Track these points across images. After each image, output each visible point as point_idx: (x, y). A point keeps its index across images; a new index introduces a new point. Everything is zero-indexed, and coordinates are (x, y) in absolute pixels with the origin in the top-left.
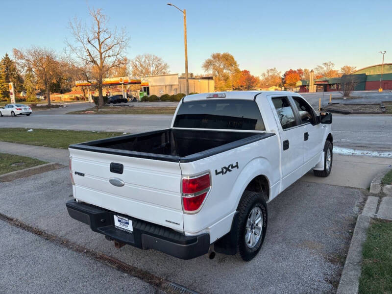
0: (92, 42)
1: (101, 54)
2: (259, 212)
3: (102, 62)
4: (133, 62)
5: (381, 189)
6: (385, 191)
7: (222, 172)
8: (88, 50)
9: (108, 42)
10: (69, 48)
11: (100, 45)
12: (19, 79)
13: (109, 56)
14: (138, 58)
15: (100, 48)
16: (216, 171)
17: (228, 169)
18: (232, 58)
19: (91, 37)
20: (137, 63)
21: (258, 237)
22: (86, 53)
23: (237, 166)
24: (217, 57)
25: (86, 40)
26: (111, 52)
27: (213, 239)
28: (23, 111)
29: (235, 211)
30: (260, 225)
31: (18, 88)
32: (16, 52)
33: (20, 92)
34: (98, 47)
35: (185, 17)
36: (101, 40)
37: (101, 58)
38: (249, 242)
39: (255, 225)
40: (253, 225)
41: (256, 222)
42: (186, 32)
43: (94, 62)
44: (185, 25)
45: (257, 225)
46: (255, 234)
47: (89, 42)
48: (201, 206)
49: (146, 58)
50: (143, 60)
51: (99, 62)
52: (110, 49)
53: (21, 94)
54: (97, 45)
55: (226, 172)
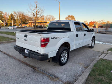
0: (34, 10)
2: (66, 53)
3: (37, 16)
4: (46, 17)
5: (107, 52)
6: (108, 53)
7: (54, 38)
9: (39, 10)
10: (28, 12)
11: (36, 11)
12: (15, 20)
13: (39, 14)
14: (47, 16)
16: (52, 38)
17: (56, 38)
18: (74, 17)
19: (34, 9)
21: (66, 60)
22: (32, 13)
23: (59, 38)
24: (69, 16)
26: (39, 13)
27: (49, 57)
28: (14, 28)
29: (58, 50)
30: (67, 57)
31: (14, 22)
32: (14, 12)
33: (15, 23)
34: (36, 12)
35: (60, 4)
36: (37, 10)
37: (36, 15)
38: (62, 60)
39: (65, 56)
40: (64, 56)
41: (65, 55)
42: (60, 8)
43: (34, 16)
44: (60, 6)
45: (66, 56)
46: (65, 59)
48: (46, 47)
49: (50, 16)
50: (49, 16)
51: (36, 16)
52: (39, 12)
53: (15, 24)
54: (35, 11)
55: (55, 39)
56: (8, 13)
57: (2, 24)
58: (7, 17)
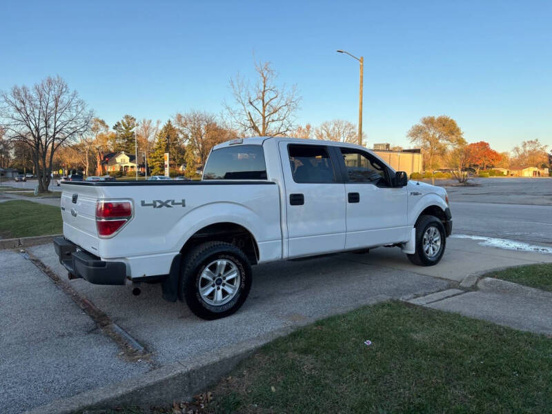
0: (255, 103)
1: (264, 118)
2: (234, 268)
3: (264, 129)
4: (318, 131)
5: (476, 283)
6: (480, 285)
7: (154, 205)
8: (249, 113)
9: (274, 103)
10: (226, 111)
11: (264, 107)
12: (182, 151)
13: (273, 121)
14: (325, 125)
15: (264, 111)
16: (143, 202)
17: (164, 204)
18: (453, 123)
19: (253, 97)
20: (323, 132)
21: (230, 297)
22: (246, 118)
23: (183, 204)
24: (430, 122)
25: (247, 101)
26: (275, 116)
27: (136, 273)
29: (178, 253)
31: (178, 161)
32: (179, 117)
33: (179, 165)
34: (261, 111)
35: (362, 67)
37: (264, 124)
39: (224, 281)
40: (220, 280)
41: (228, 278)
43: (255, 128)
45: (230, 282)
46: (225, 293)
47: (251, 103)
49: (336, 125)
50: (331, 127)
51: (261, 129)
52: (275, 111)
53: (181, 168)
54: (260, 107)
55: (160, 207)
56: (154, 124)
57: (130, 170)
58: (150, 139)
